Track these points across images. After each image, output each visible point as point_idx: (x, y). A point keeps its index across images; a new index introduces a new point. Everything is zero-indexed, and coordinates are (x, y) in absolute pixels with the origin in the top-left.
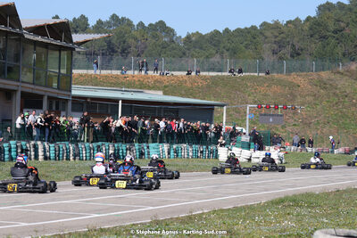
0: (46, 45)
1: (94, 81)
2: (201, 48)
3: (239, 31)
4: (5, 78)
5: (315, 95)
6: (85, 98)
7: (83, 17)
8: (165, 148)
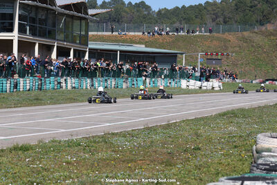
0: (72, 17)
1: (102, 39)
2: (168, 18)
3: (191, 7)
4: (46, 38)
5: (240, 47)
6: (97, 50)
8: (148, 80)
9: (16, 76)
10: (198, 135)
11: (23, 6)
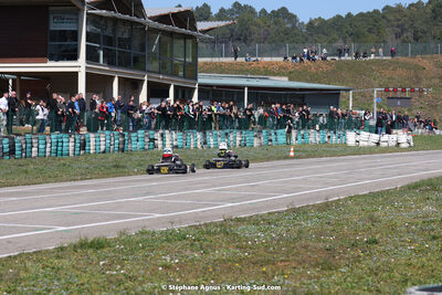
0: (172, 34)
1: (220, 69)
2: (324, 34)
3: (361, 15)
4: (131, 69)
5: (440, 78)
6: (211, 86)
7: (205, 5)
8: (294, 133)
9: (83, 130)
10: (373, 220)
11: (92, 19)
